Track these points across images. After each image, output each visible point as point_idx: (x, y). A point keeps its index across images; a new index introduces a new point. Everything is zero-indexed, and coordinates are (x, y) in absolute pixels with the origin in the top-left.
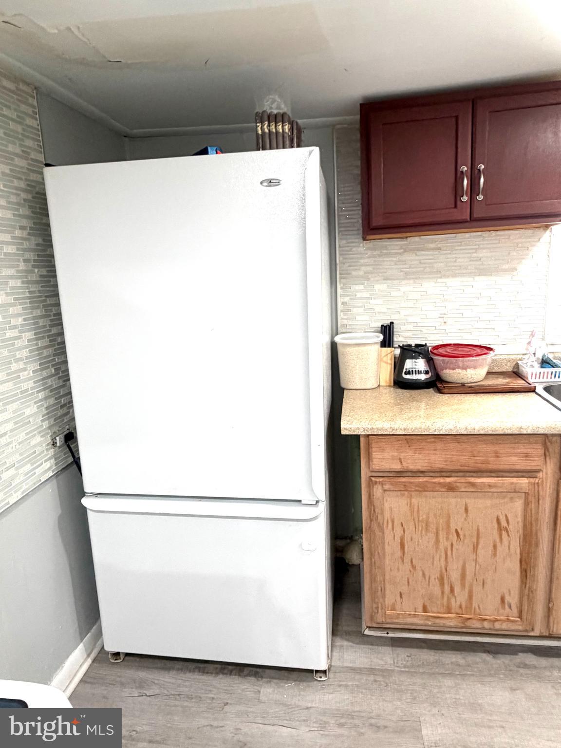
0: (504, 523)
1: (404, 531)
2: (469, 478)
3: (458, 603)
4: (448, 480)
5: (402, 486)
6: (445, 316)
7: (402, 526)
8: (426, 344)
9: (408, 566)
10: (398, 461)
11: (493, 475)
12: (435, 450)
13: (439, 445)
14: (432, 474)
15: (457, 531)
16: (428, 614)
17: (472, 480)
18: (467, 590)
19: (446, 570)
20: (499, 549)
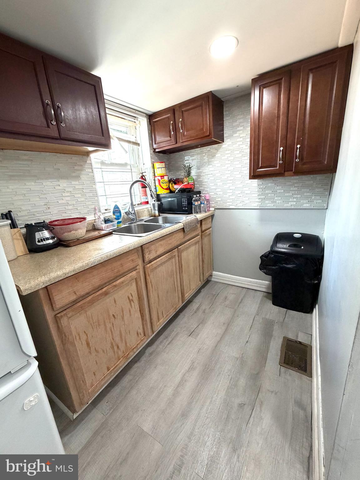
0: (131, 298)
1: (87, 335)
2: (113, 284)
3: (122, 352)
4: (104, 290)
5: (80, 308)
6: (48, 204)
7: (85, 333)
8: (44, 221)
9: (94, 354)
10: (74, 294)
11: (121, 276)
12: (94, 276)
13: (95, 272)
14: (94, 292)
15: (113, 315)
16: (111, 369)
17: (114, 284)
18: (124, 342)
19: (113, 339)
20: (132, 311)
